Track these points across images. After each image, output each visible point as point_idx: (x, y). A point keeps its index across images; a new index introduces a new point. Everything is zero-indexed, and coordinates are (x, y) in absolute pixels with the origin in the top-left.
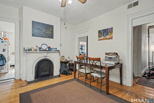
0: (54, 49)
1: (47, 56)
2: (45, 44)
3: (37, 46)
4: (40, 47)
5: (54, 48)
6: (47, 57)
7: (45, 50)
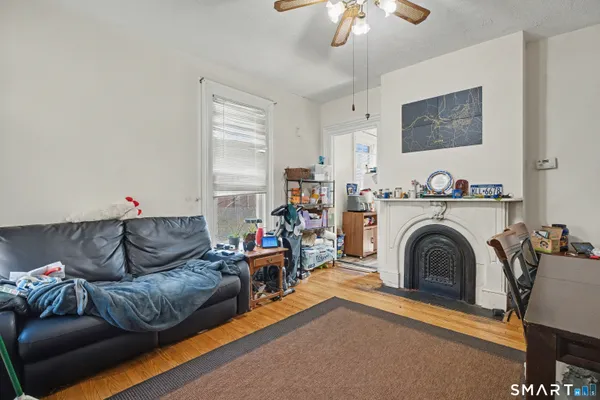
0: (482, 189)
1: (445, 216)
2: (437, 173)
3: (415, 183)
4: (424, 183)
5: (487, 186)
6: (442, 219)
7: (439, 195)
